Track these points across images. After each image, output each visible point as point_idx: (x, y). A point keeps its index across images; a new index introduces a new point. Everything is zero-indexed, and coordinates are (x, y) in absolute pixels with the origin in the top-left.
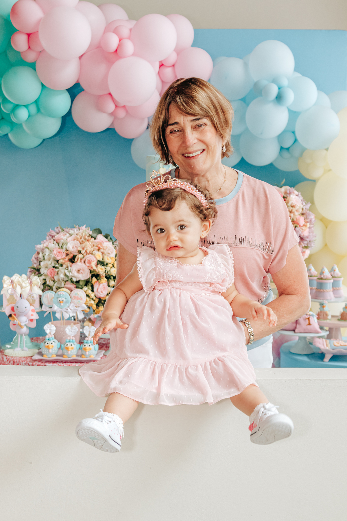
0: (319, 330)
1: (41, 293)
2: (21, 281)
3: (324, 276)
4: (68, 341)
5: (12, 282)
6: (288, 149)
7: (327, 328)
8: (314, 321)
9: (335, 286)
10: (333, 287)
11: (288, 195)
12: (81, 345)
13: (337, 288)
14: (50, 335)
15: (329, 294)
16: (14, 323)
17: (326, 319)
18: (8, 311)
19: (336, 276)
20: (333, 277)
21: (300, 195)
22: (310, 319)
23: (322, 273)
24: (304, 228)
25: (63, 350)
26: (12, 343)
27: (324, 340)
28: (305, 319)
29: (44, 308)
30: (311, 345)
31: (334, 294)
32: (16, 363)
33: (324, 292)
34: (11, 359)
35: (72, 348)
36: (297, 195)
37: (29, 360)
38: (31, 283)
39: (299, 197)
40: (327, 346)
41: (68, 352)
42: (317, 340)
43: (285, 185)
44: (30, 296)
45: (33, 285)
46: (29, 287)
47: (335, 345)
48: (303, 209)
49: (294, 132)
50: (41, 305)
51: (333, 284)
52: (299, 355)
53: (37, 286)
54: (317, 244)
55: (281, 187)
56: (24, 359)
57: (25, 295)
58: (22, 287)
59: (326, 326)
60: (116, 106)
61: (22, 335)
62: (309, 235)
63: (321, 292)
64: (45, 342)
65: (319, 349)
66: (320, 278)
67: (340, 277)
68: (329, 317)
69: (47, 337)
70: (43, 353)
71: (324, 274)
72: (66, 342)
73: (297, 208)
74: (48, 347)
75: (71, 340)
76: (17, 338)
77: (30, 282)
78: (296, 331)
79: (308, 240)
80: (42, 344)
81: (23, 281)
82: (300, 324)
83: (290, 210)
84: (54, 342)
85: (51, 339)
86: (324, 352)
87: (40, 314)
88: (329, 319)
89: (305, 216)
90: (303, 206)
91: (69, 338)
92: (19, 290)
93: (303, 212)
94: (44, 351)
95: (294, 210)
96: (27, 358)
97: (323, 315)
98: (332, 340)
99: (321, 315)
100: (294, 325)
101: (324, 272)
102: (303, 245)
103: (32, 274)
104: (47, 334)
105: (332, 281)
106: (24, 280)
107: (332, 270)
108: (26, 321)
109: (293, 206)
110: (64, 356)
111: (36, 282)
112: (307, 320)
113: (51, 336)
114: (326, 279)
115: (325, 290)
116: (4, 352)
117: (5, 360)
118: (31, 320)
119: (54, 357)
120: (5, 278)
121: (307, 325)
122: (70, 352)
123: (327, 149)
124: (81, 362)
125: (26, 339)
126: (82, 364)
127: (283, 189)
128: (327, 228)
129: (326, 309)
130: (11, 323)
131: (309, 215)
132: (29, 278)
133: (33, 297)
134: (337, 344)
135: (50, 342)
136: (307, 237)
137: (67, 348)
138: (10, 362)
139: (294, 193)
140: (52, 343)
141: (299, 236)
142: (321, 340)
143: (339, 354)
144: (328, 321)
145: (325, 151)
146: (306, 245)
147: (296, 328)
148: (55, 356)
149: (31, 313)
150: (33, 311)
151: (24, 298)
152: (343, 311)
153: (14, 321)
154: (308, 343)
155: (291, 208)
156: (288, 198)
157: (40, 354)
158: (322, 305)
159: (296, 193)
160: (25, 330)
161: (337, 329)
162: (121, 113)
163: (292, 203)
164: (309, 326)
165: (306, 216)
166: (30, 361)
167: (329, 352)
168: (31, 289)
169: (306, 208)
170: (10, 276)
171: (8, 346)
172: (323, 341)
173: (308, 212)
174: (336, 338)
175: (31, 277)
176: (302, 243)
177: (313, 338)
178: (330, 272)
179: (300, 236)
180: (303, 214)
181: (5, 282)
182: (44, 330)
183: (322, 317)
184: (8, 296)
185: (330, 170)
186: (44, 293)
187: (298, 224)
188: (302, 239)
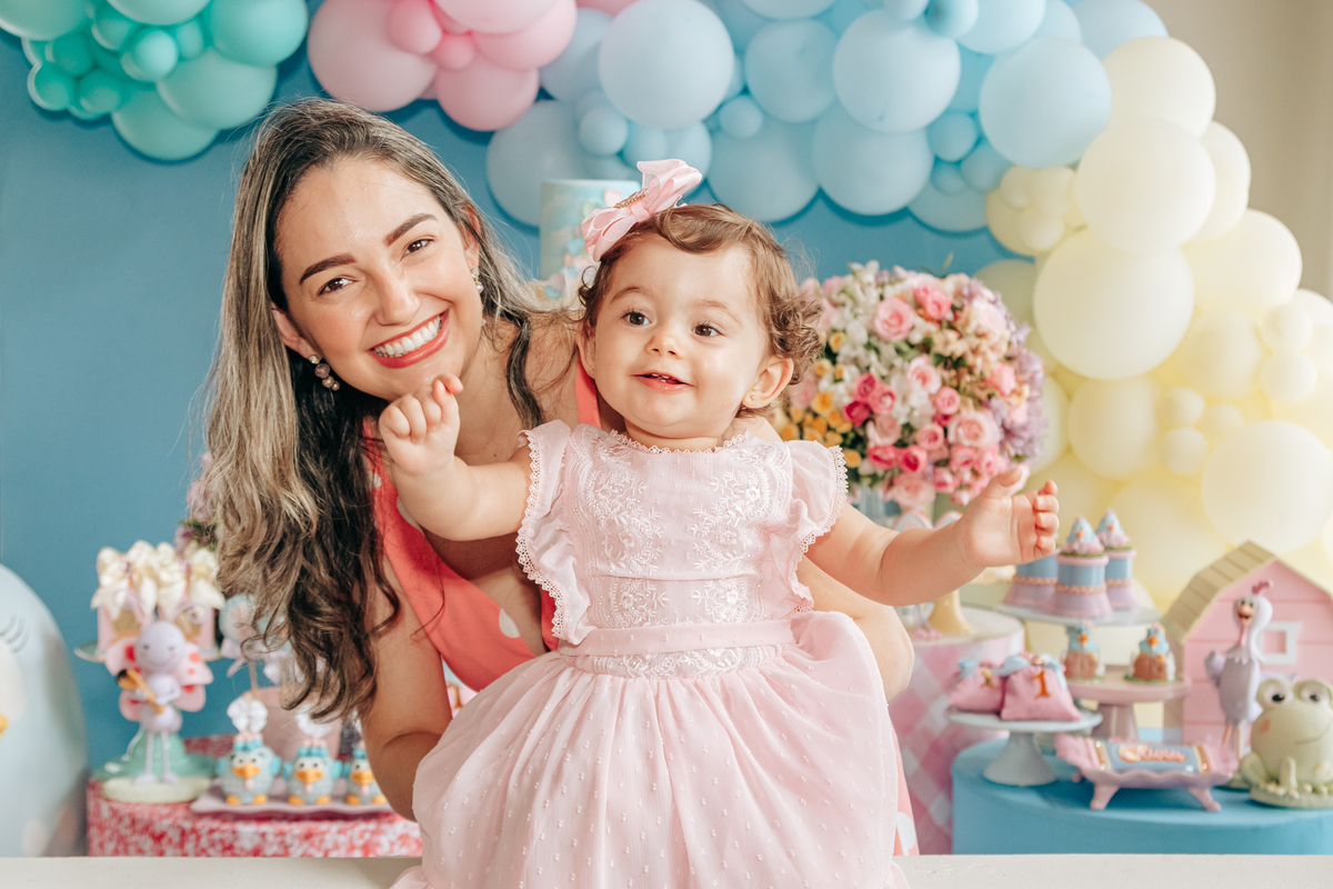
0: (1073, 711)
1: (216, 599)
2: (156, 566)
3: (1081, 546)
4: (304, 751)
5: (129, 568)
6: (958, 163)
7: (1093, 705)
8: (1058, 683)
9: (1114, 578)
10: (1107, 578)
11: (965, 302)
12: (347, 766)
13: (1119, 581)
14: (247, 734)
15: (1098, 599)
16: (134, 698)
17: (1090, 675)
18: (113, 659)
19: (1114, 543)
20: (1108, 548)
21: (1000, 303)
22: (1046, 677)
23: (1075, 535)
24: (1014, 400)
25: (288, 779)
26: (126, 758)
27: (1090, 742)
28: (1030, 679)
29: (229, 648)
30: (1048, 759)
31: (1111, 598)
32: (139, 826)
33: (1082, 594)
34: (124, 811)
35: (318, 775)
36: (994, 303)
37: (181, 813)
38: (189, 571)
39: (999, 308)
40: (1101, 762)
41: (304, 789)
42: (1070, 742)
43: (955, 270)
44: (185, 611)
45: (193, 578)
46: (180, 586)
47: (1124, 759)
48: (1010, 344)
49: (974, 115)
50: (219, 638)
51: (1107, 568)
52: (1014, 788)
53: (206, 577)
54: (1046, 448)
55: (943, 277)
56: (165, 811)
57: (170, 610)
58: (159, 584)
59: (1089, 698)
60: (445, 32)
61: (158, 735)
62: (1029, 423)
63: (1074, 593)
64: (233, 757)
65: (1076, 768)
66: (1068, 551)
67: (1127, 549)
68: (1100, 670)
69: (239, 741)
70: (227, 789)
71: (1082, 540)
72: (299, 756)
73: (994, 339)
74: (242, 773)
75: (314, 751)
76: (143, 743)
77: (183, 568)
78: (1005, 713)
79: (1026, 435)
80: (223, 762)
81: (163, 566)
82: (1014, 693)
83: (974, 346)
84: (261, 755)
85: (251, 746)
86: (1091, 777)
87: (218, 666)
88: (1100, 678)
89: (1016, 364)
90: (1013, 334)
91: (307, 743)
92: (149, 594)
93: (1010, 353)
94: (229, 783)
95: (984, 345)
96: (175, 806)
97: (1082, 666)
98: (1111, 740)
99: (1077, 665)
100: (998, 696)
101: (1082, 534)
102: (1013, 453)
103: (188, 543)
104: (237, 731)
105: (1105, 560)
106: (167, 562)
107: (1103, 527)
108: (172, 692)
109: (980, 336)
110: (293, 800)
111: (202, 569)
112: (1037, 683)
113: (250, 739)
114: (1088, 555)
115: (1084, 589)
116: (100, 789)
117: (105, 812)
118: (189, 688)
119: (263, 805)
120: (107, 555)
121: (1037, 698)
122: (310, 788)
123: (1074, 166)
124: (346, 817)
125: (171, 747)
126: (348, 825)
127: (950, 284)
128: (1069, 397)
129: (1089, 646)
130: (125, 697)
131: (1029, 360)
132: (180, 554)
133: (194, 615)
134: (1130, 756)
135: (248, 757)
136: (1024, 428)
137: (303, 777)
138: (120, 820)
139: (982, 295)
140: (254, 760)
141: (1000, 423)
142: (1079, 743)
143: (1136, 784)
144: (1096, 683)
145: (1068, 173)
146: (1020, 453)
147: (1002, 704)
148: (262, 799)
149: (186, 664)
150: (194, 657)
151: (164, 619)
152: (1141, 650)
153: (133, 691)
154: (1038, 750)
155: (975, 342)
156: (966, 309)
157: (218, 792)
158: (1076, 634)
159: (988, 294)
160: (168, 718)
161: (1124, 706)
162: (460, 54)
163: (979, 326)
164: (1042, 701)
165: (1021, 364)
166: (186, 818)
167: (1107, 779)
168: (188, 589)
169: (1018, 342)
170: (123, 547)
171: (112, 768)
172: (1087, 745)
173: (1024, 351)
174: (1123, 734)
175: (188, 551)
176: (1009, 446)
177: (1053, 736)
178: (1097, 532)
179: (1003, 426)
180: (1009, 359)
181: (105, 566)
182: (229, 720)
183: (1077, 669)
184: (115, 613)
185: (1081, 228)
186: (231, 601)
187: (997, 388)
188: (1008, 432)
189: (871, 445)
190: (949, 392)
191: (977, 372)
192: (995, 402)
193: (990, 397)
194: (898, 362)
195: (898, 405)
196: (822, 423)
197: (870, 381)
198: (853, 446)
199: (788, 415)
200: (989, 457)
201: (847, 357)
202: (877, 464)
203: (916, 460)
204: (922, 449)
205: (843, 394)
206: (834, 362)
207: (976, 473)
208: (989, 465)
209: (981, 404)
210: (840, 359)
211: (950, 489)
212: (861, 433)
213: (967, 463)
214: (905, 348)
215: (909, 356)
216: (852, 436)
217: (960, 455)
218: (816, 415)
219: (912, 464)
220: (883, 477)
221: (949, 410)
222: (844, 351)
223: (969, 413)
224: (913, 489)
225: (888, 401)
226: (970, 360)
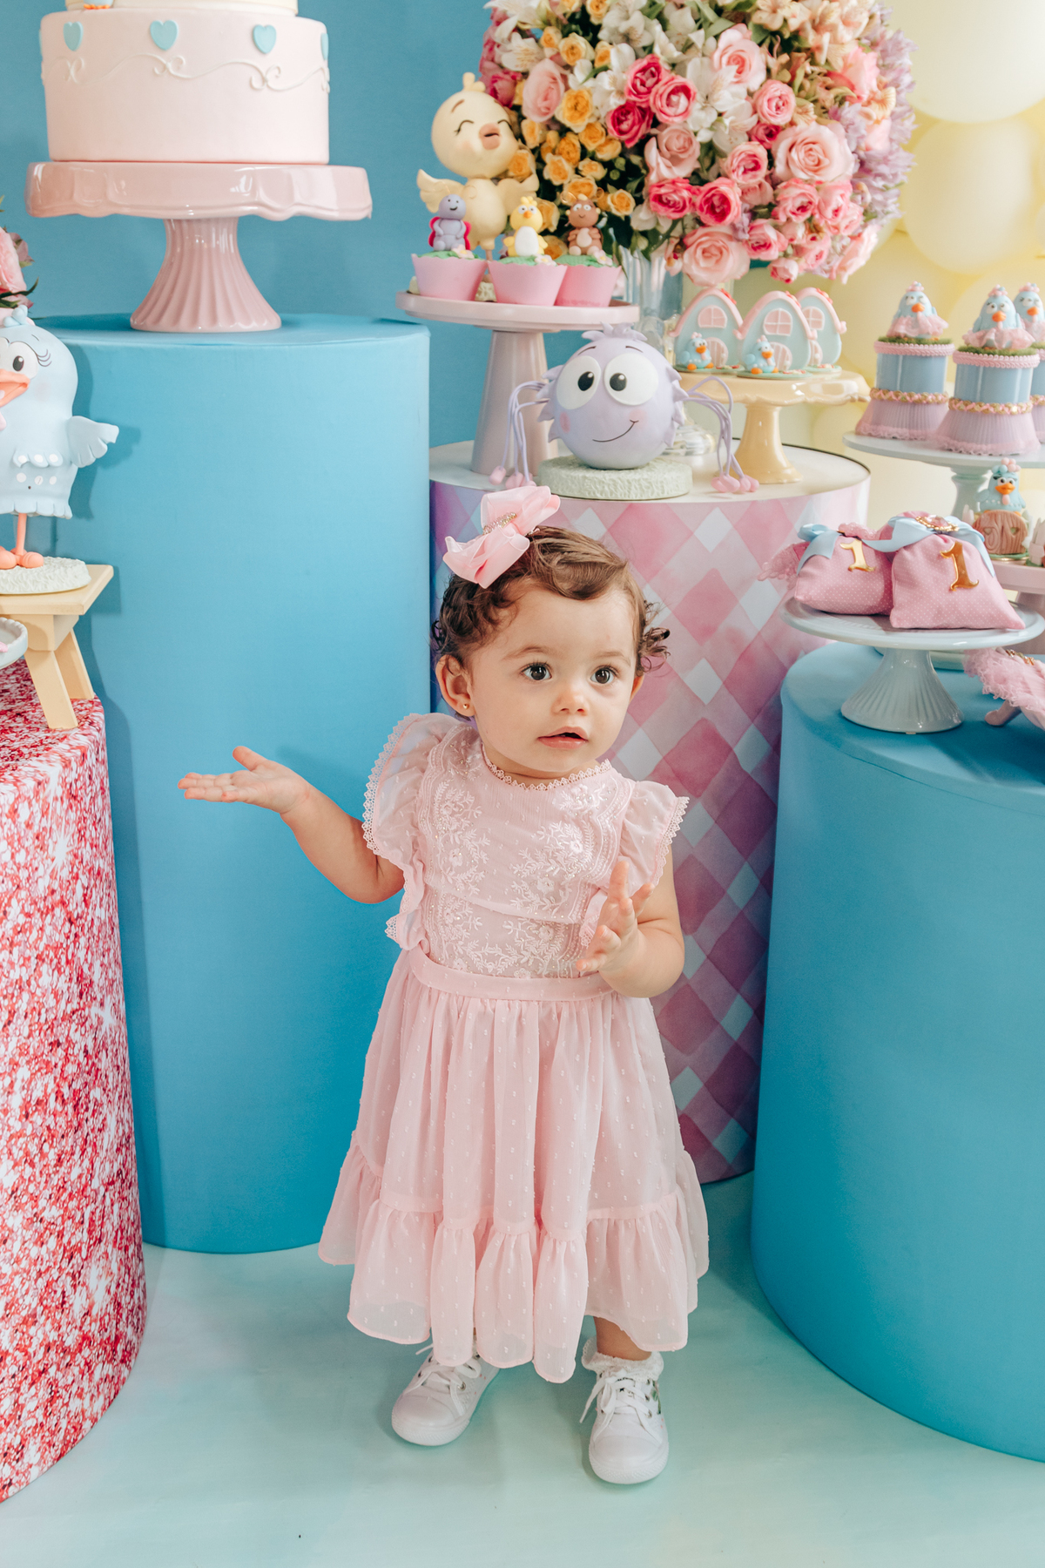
0: (1011, 612)
3: (1000, 336)
8: (982, 565)
10: (1035, 391)
15: (1021, 425)
24: (875, 111)
28: (938, 559)
33: (996, 414)
48: (872, 16)
51: (1037, 374)
52: (900, 737)
62: (889, 153)
66: (976, 344)
71: (1001, 325)
78: (896, 618)
82: (911, 583)
83: (818, 15)
89: (880, 52)
93: (871, 34)
95: (835, 13)
100: (878, 586)
101: (1002, 315)
105: (1034, 361)
112: (950, 563)
115: (1002, 408)
121: (952, 589)
131: (895, 51)
136: (885, 160)
141: (853, 147)
147: (889, 600)
164: (960, 594)
165: (886, 54)
169: (881, 19)
173: (889, 33)
176: (864, 187)
179: (858, 152)
180: (870, 43)
188: (864, 167)
189: (653, 178)
190: (778, 88)
191: (821, 58)
192: (849, 111)
193: (842, 100)
194: (698, 37)
195: (696, 106)
196: (572, 143)
197: (653, 69)
198: (621, 184)
199: (519, 136)
200: (837, 200)
201: (615, 31)
202: (662, 210)
203: (725, 200)
204: (731, 185)
205: (606, 93)
206: (594, 42)
207: (814, 229)
208: (836, 212)
209: (827, 114)
210: (602, 35)
211: (773, 254)
212: (635, 160)
213: (803, 209)
214: (709, 14)
215: (715, 29)
216: (621, 163)
217: (791, 197)
218: (564, 131)
219: (718, 209)
220: (667, 236)
221: (780, 120)
222: (610, 21)
223: (809, 127)
224: (714, 254)
225: (682, 100)
226: (811, 39)
